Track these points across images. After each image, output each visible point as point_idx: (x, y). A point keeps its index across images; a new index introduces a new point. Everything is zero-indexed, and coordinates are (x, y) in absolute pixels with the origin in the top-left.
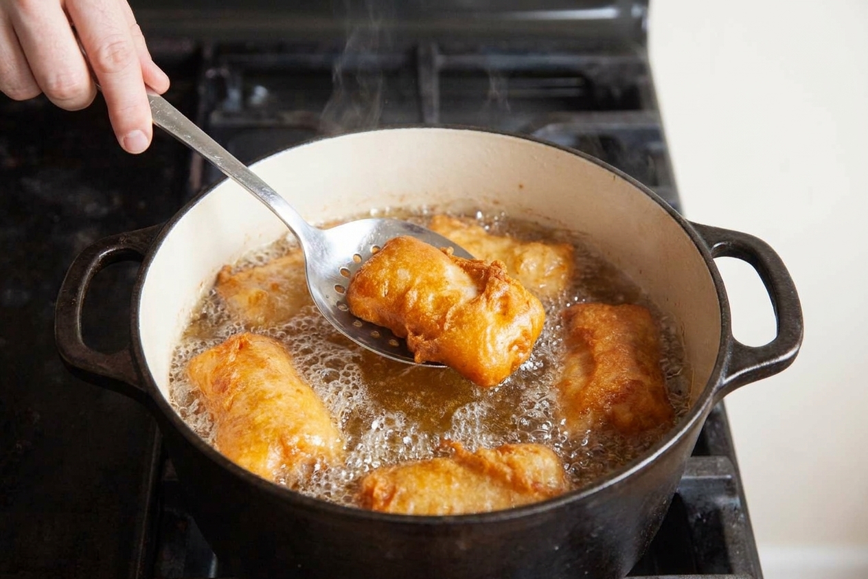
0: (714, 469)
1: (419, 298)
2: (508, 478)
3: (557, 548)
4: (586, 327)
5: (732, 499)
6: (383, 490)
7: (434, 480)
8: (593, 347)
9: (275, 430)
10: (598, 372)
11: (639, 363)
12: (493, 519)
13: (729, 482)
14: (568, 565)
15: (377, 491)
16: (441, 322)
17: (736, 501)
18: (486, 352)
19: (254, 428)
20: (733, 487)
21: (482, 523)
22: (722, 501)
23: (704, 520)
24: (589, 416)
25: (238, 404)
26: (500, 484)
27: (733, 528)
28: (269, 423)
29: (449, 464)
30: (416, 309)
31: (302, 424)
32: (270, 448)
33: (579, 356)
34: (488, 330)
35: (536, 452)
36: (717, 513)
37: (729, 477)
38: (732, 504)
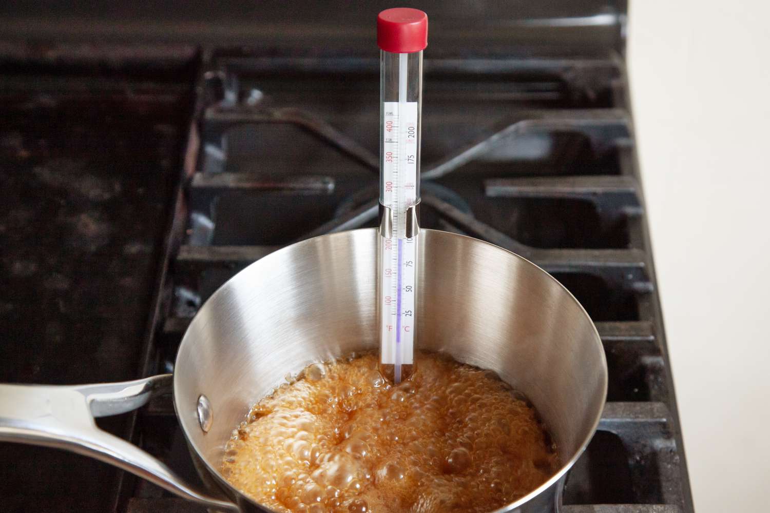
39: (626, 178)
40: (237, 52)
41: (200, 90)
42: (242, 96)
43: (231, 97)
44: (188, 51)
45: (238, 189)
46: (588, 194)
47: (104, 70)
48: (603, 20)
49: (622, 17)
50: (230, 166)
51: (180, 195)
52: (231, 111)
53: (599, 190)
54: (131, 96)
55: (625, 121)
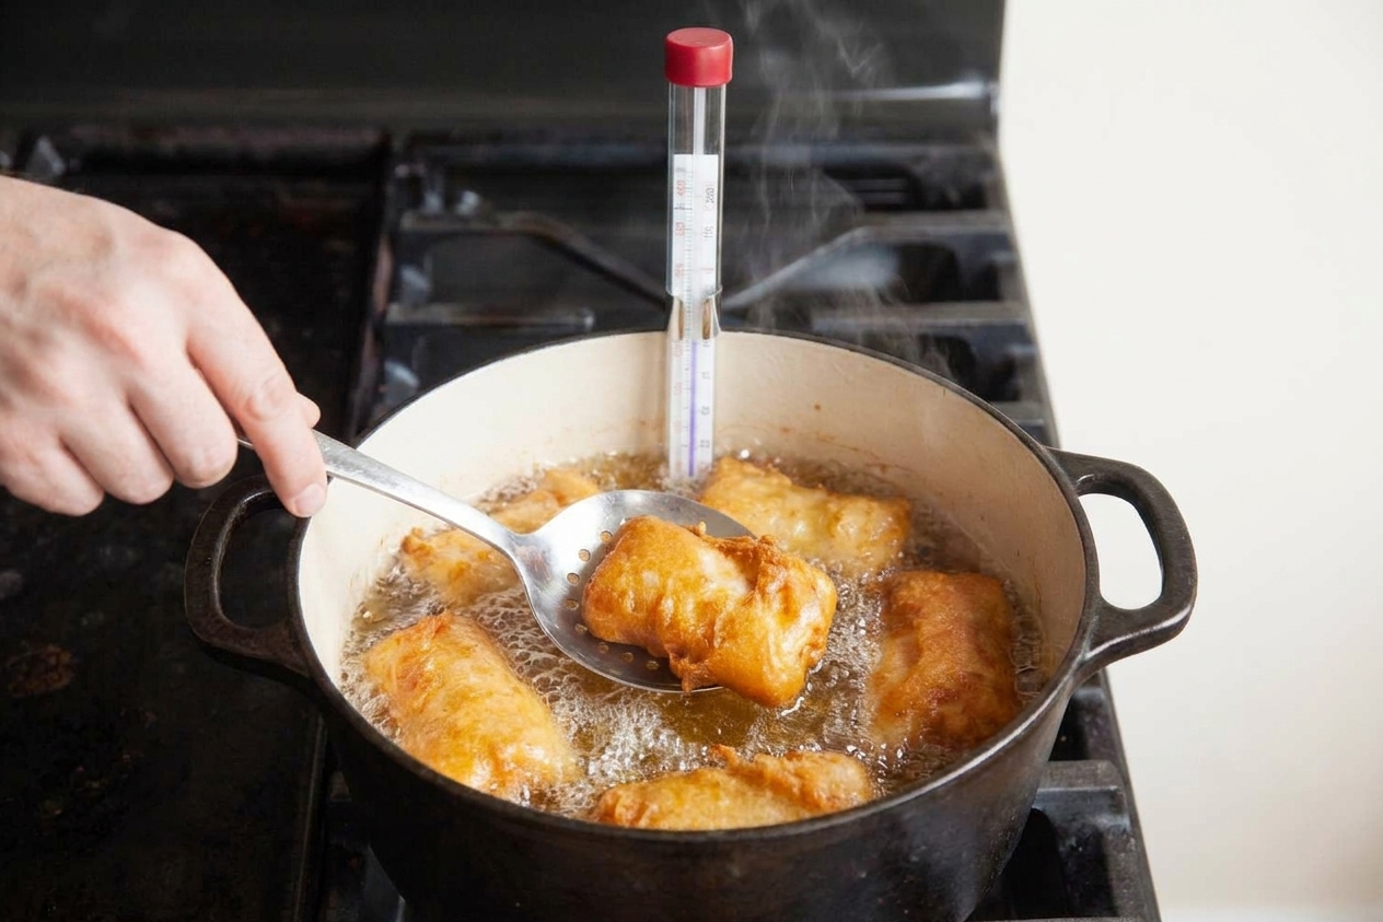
0: (1094, 777)
1: (676, 607)
2: (796, 790)
3: (864, 875)
4: (911, 602)
5: (1119, 817)
6: (627, 808)
7: (697, 795)
8: (919, 627)
9: (483, 738)
10: (922, 662)
11: (980, 651)
12: (775, 834)
13: (1113, 795)
14: (880, 900)
15: (619, 810)
16: (710, 637)
17: (1125, 822)
18: (771, 667)
19: (455, 733)
20: (1120, 800)
21: (762, 840)
22: (1104, 821)
23: (1080, 849)
24: (908, 719)
25: (432, 706)
26: (785, 800)
27: (1120, 860)
28: (475, 729)
29: (718, 775)
30: (674, 624)
31: (520, 730)
32: (476, 761)
33: (898, 641)
34: (771, 638)
35: (833, 761)
36: (1098, 836)
37: (1113, 788)
38: (1119, 826)
39: (1009, 304)
40: (442, 138)
41: (390, 190)
42: (450, 200)
43: (433, 202)
44: (370, 138)
45: (454, 326)
46: (958, 327)
47: (246, 165)
48: (963, 90)
49: (992, 86)
50: (439, 295)
51: (369, 337)
52: (436, 217)
53: (974, 321)
54: (286, 199)
55: (1002, 228)
